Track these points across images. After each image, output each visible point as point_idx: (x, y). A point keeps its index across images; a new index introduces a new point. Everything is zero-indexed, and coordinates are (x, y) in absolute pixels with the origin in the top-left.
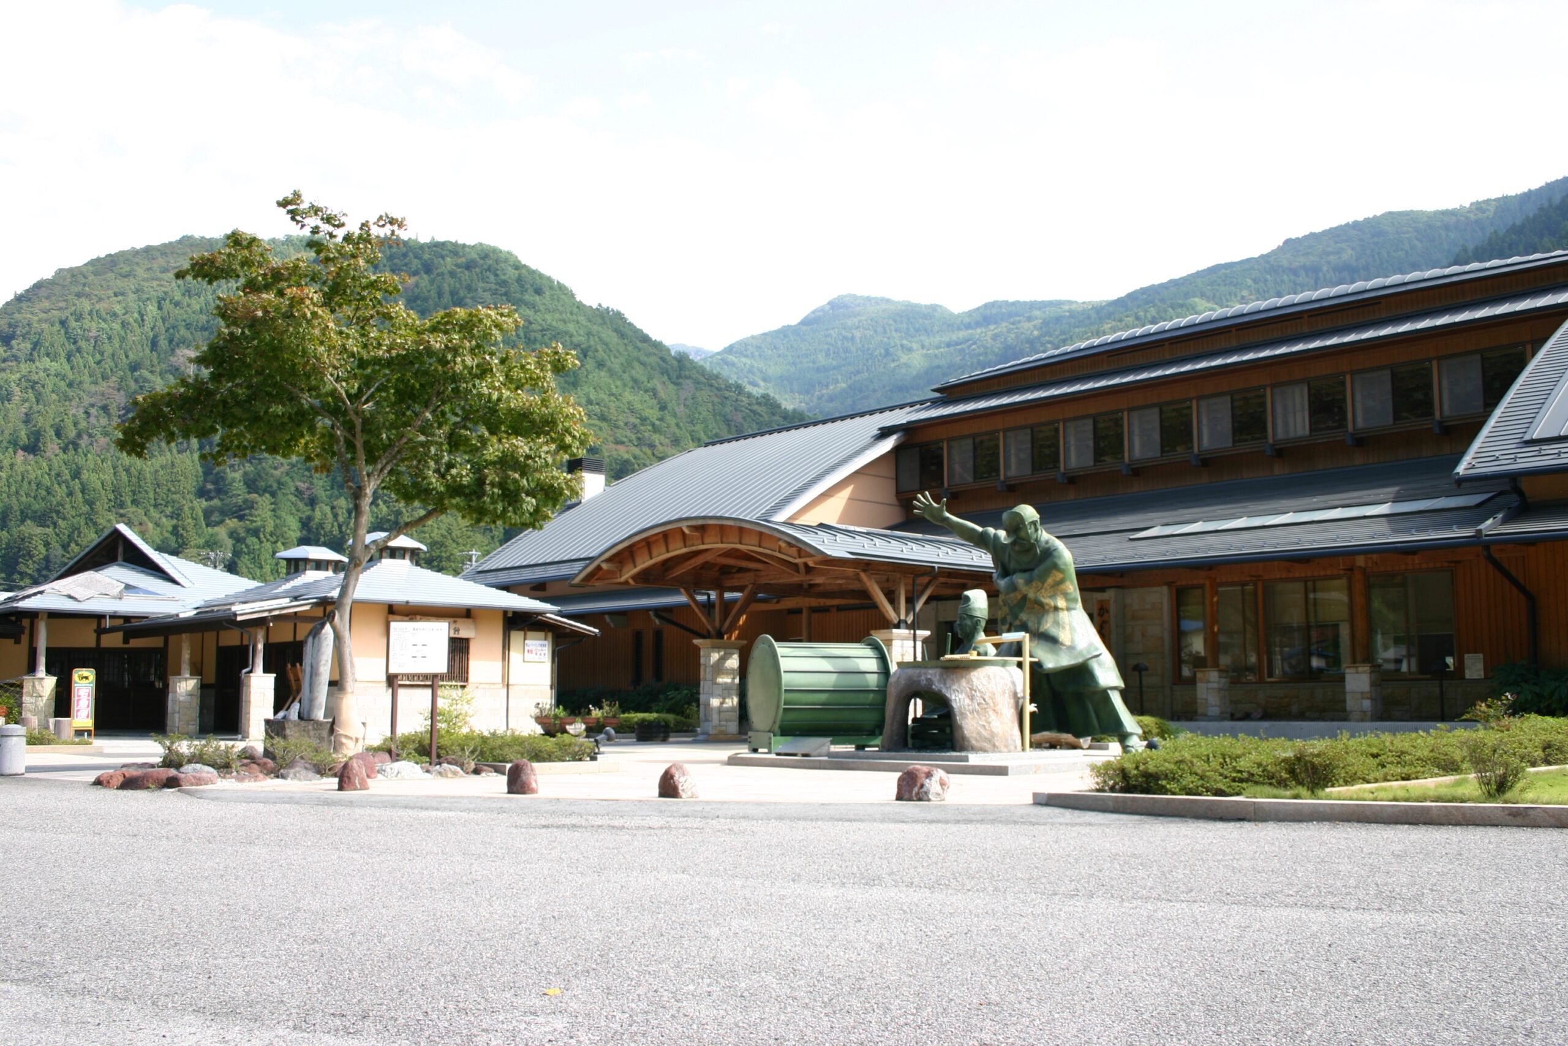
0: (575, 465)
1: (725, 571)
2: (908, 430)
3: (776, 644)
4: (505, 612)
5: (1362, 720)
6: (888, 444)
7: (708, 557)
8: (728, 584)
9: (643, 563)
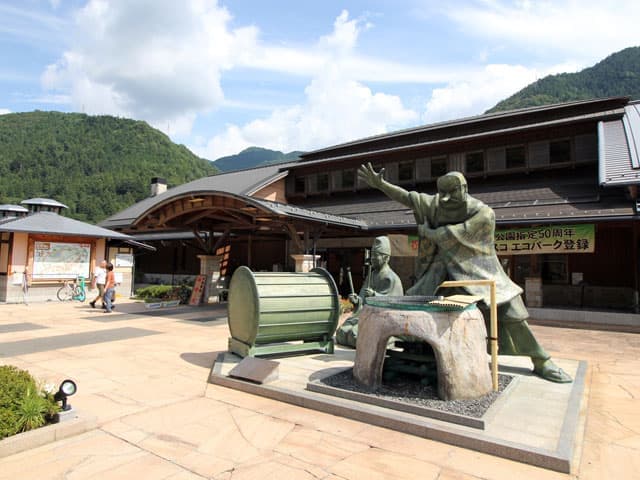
0: (155, 181)
1: (215, 222)
2: (291, 170)
3: (254, 274)
4: (107, 238)
5: (535, 307)
6: (285, 174)
7: (207, 214)
8: (215, 228)
9: (171, 216)
